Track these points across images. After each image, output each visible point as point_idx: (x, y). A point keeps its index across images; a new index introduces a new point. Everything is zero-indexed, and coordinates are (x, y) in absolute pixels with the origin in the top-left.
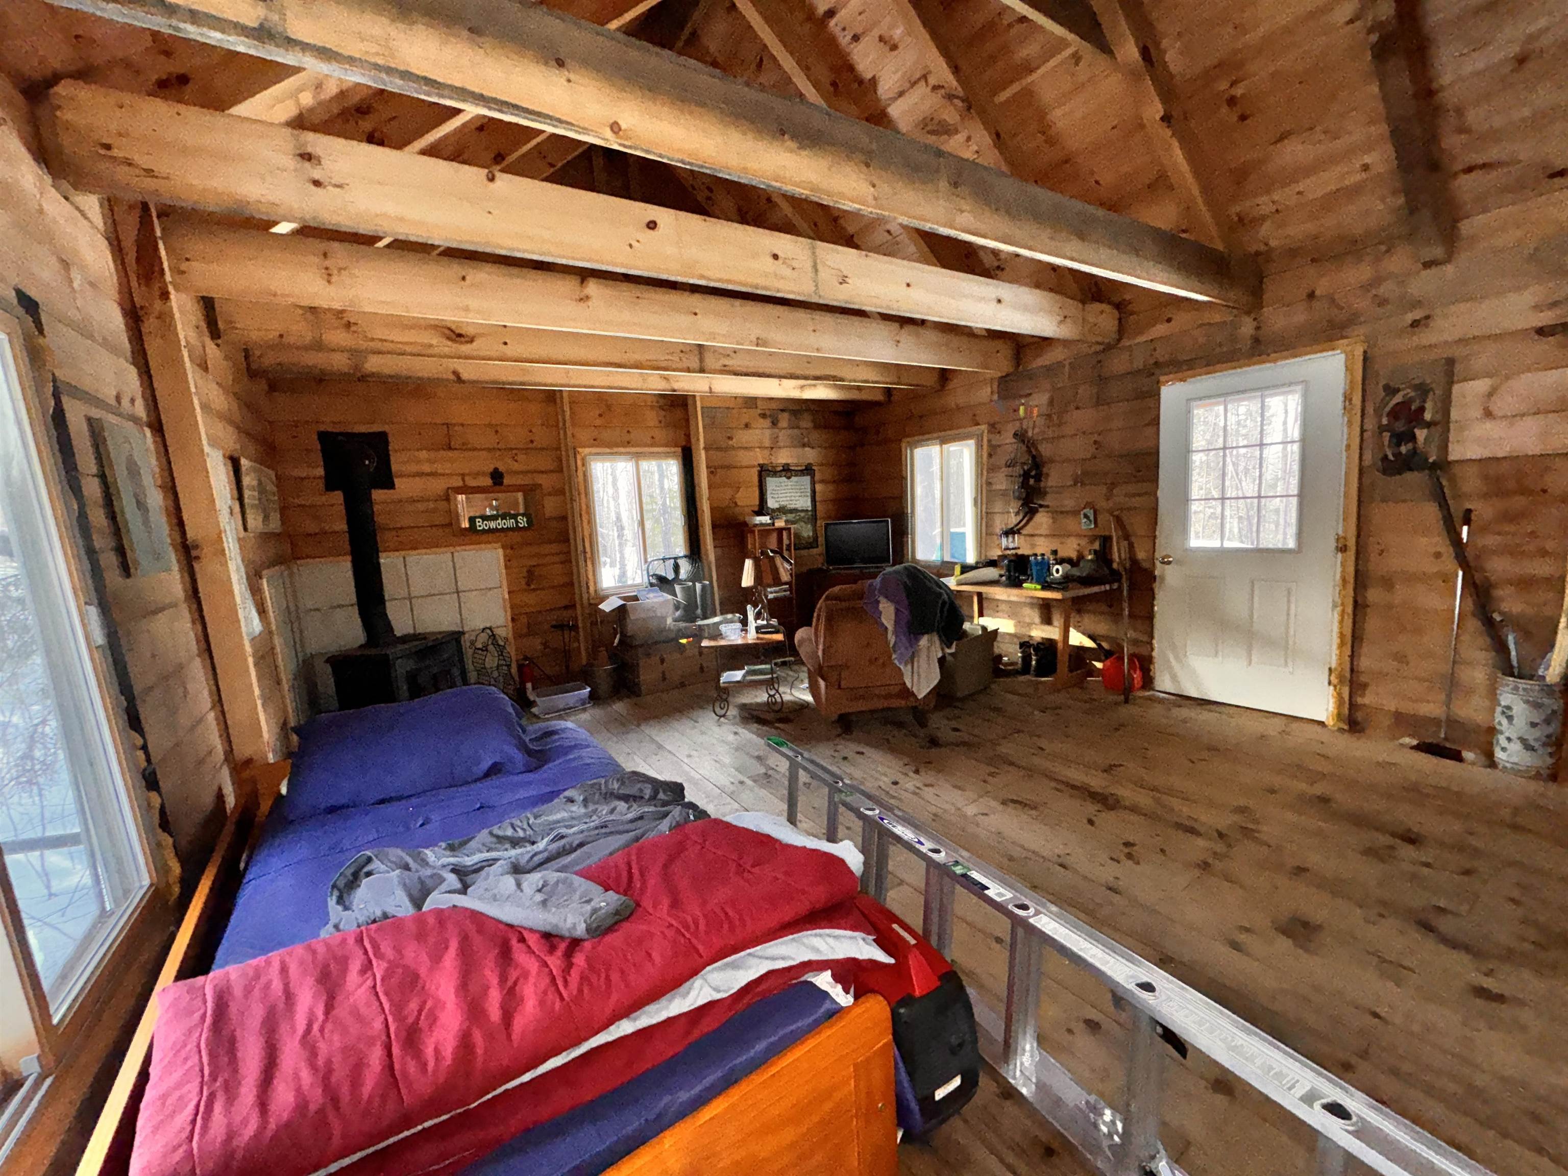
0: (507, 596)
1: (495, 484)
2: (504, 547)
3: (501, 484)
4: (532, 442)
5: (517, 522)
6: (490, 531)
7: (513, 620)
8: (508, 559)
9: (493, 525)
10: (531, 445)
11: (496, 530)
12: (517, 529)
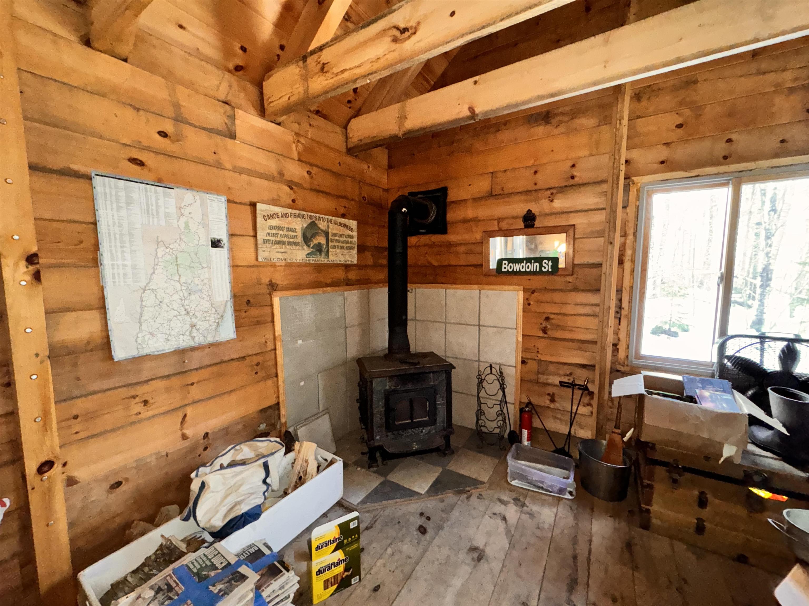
0: (520, 339)
1: (526, 227)
2: (525, 290)
3: (532, 226)
4: (573, 177)
5: (541, 266)
6: (514, 273)
7: (523, 362)
8: (527, 303)
9: (517, 267)
10: (571, 182)
11: (519, 273)
12: (541, 273)
